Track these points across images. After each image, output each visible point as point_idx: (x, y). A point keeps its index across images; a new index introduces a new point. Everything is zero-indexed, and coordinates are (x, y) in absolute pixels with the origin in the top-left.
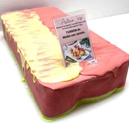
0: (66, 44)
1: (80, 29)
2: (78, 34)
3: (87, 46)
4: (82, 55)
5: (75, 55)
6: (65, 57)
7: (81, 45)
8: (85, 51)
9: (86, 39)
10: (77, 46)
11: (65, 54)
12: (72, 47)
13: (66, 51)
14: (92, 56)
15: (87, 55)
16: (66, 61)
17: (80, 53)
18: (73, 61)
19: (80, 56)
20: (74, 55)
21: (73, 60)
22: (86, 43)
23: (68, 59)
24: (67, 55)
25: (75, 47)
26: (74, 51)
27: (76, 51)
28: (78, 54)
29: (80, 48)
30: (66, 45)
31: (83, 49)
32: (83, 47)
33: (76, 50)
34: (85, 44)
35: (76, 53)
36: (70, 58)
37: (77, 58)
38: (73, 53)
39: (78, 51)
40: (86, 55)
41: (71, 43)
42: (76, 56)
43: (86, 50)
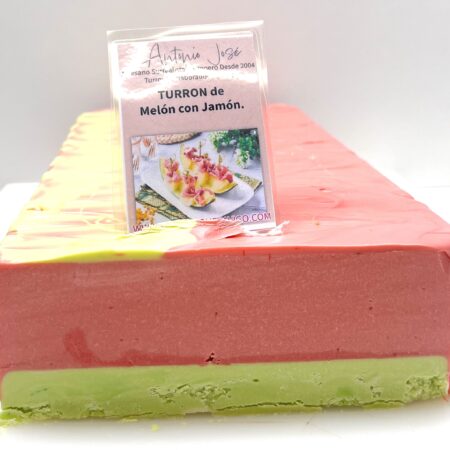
0: (152, 138)
1: (221, 92)
2: (212, 108)
3: (245, 160)
4: (217, 195)
5: (185, 187)
6: (138, 189)
7: (219, 152)
8: (236, 180)
9: (246, 132)
10: (195, 154)
11: (139, 177)
12: (177, 153)
13: (142, 164)
14: (263, 205)
15: (241, 198)
16: (139, 206)
17: (208, 182)
18: (172, 212)
19: (208, 197)
20: (178, 189)
21: (173, 208)
22: (245, 147)
23: (148, 199)
24: (145, 181)
25: (190, 155)
26: (182, 170)
27: (193, 174)
28: (198, 188)
29: (212, 162)
30: (148, 143)
31: (226, 170)
32: (225, 163)
33: (191, 168)
34: (239, 151)
35: (191, 180)
36: (159, 197)
37: (191, 201)
38: (178, 180)
39: (202, 177)
40: (237, 197)
41: (174, 138)
42: (190, 192)
43: (238, 176)
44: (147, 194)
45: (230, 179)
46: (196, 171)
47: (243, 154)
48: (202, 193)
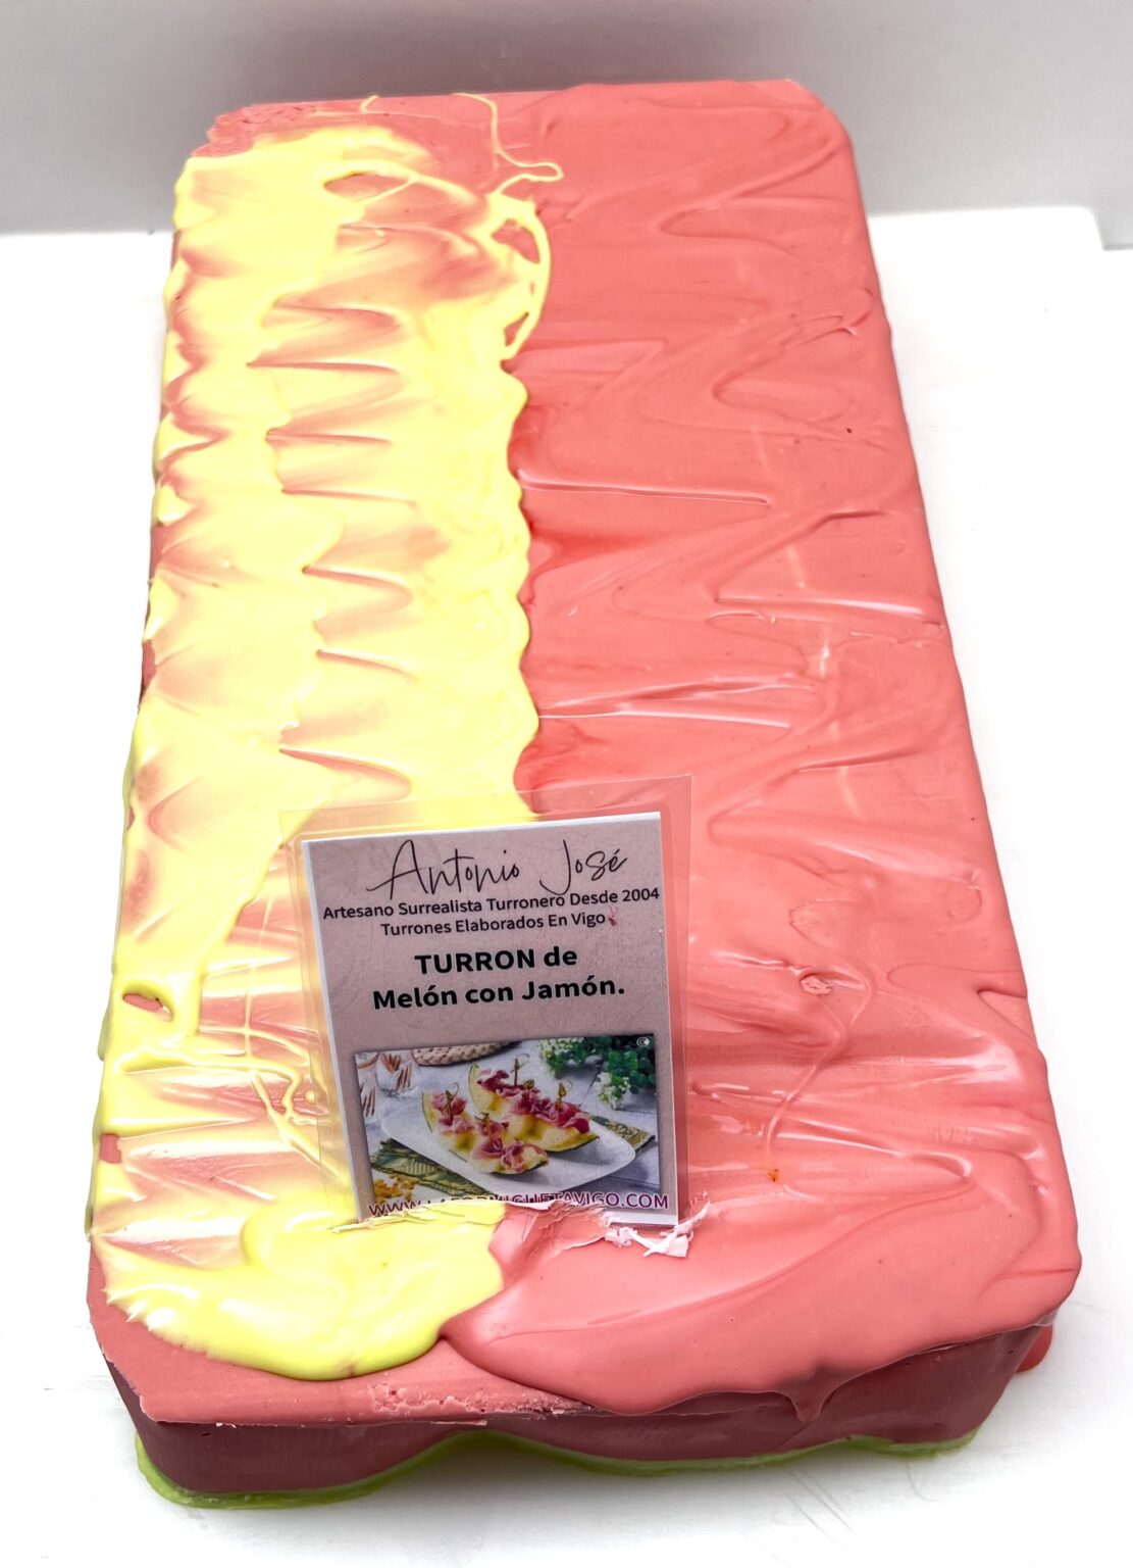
0: (403, 1054)
1: (570, 958)
2: (546, 992)
3: (619, 1094)
4: (550, 1153)
5: (480, 1140)
6: (375, 1148)
7: (558, 1077)
8: (594, 1127)
9: (626, 1041)
10: (505, 1081)
11: (375, 1127)
12: (462, 1082)
13: (382, 1104)
14: (653, 1180)
15: (606, 1163)
16: (378, 1176)
17: (532, 1131)
18: (454, 1184)
19: (530, 1157)
20: (465, 1145)
21: (457, 1178)
22: (620, 1070)
23: (399, 1164)
24: (388, 1133)
25: (492, 1084)
26: (472, 1111)
27: (497, 1118)
28: (508, 1142)
29: (542, 1096)
30: (393, 1064)
31: (573, 1110)
32: (571, 1098)
33: (493, 1107)
34: (605, 1077)
35: (494, 1128)
36: (422, 1159)
37: (493, 1164)
38: (466, 1130)
39: (518, 1124)
40: (596, 1160)
41: (454, 1052)
42: (492, 1149)
43: (602, 1121)
44: (396, 1157)
45: (582, 1126)
46: (506, 1112)
47: (614, 1083)
48: (517, 1151)
